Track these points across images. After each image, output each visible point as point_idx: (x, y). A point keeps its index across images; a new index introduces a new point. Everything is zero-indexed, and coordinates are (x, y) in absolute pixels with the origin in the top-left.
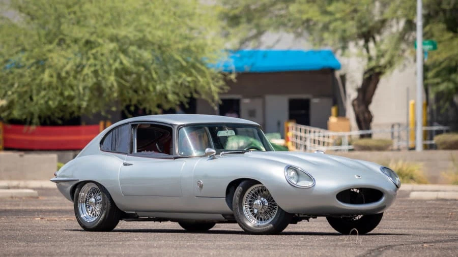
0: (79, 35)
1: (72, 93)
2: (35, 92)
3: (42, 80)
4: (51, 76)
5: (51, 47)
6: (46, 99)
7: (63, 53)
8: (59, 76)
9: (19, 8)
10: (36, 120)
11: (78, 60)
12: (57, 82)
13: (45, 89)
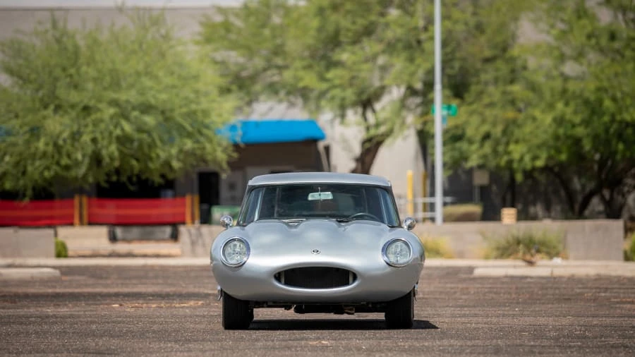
0: (78, 100)
1: (69, 162)
2: (29, 161)
3: (36, 148)
4: (47, 144)
5: (45, 113)
6: (41, 169)
7: (57, 117)
8: (55, 145)
9: (10, 71)
10: (29, 192)
11: (75, 128)
12: (54, 150)
13: (40, 158)
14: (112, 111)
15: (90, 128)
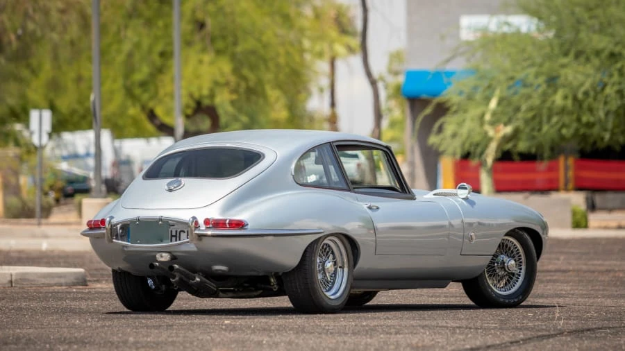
0: (601, 45)
1: (592, 119)
2: (545, 118)
3: (553, 102)
4: (566, 97)
5: (565, 60)
6: (558, 126)
7: (581, 68)
8: (575, 98)
12: (573, 105)
13: (557, 114)
15: (616, 78)
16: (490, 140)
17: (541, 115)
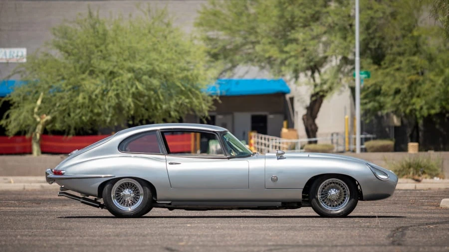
0: (105, 68)
1: (100, 111)
2: (72, 110)
3: (77, 101)
4: (84, 98)
5: (83, 76)
6: (80, 115)
7: (93, 81)
8: (90, 98)
9: (60, 47)
10: (72, 131)
11: (104, 86)
12: (89, 102)
13: (79, 108)
14: (130, 75)
15: (114, 87)
16: (38, 123)
17: (69, 109)
